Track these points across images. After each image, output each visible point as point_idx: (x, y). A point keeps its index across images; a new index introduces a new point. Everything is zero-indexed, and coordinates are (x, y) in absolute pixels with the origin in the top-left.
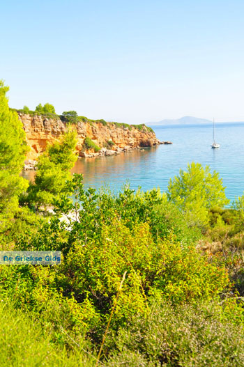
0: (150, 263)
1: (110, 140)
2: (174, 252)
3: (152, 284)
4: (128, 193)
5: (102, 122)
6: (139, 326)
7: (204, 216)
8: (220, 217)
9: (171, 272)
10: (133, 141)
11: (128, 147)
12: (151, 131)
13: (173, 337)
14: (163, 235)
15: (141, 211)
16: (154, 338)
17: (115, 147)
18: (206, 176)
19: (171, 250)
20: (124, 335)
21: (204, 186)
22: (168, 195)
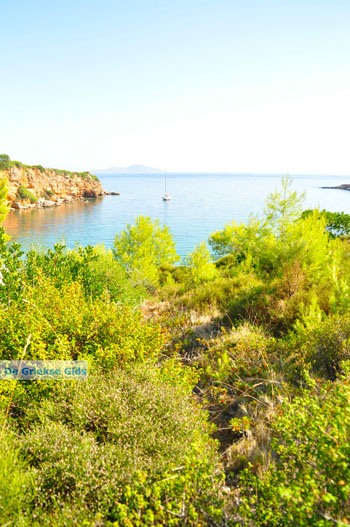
0: (80, 326)
1: (49, 189)
2: (108, 313)
3: (82, 350)
4: (59, 249)
5: (40, 169)
6: (65, 395)
7: (151, 274)
8: (170, 275)
9: (103, 336)
10: (75, 190)
11: (69, 198)
12: (96, 180)
13: (103, 405)
14: (97, 293)
15: (75, 270)
16: (81, 409)
17: (55, 197)
18: (156, 230)
19: (104, 311)
20: (48, 405)
21: (153, 242)
22: (114, 252)
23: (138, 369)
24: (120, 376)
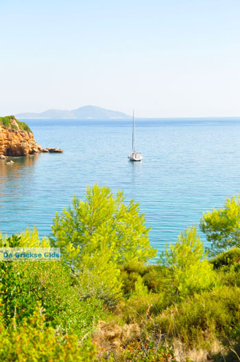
8: (140, 279)
12: (26, 129)
14: (24, 313)
21: (113, 226)
22: (52, 241)
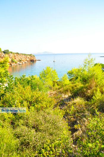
0: (30, 98)
1: (20, 59)
2: (38, 95)
3: (31, 105)
4: (24, 76)
5: (18, 53)
6: (26, 118)
7: (51, 83)
8: (56, 83)
9: (37, 101)
10: (28, 59)
11: (26, 62)
12: (34, 56)
13: (37, 121)
14: (35, 89)
15: (28, 82)
16: (31, 122)
17: (22, 62)
18: (52, 70)
19: (37, 94)
20: (22, 121)
21: (51, 74)
22: (40, 77)
23: (47, 110)
24: (42, 113)
